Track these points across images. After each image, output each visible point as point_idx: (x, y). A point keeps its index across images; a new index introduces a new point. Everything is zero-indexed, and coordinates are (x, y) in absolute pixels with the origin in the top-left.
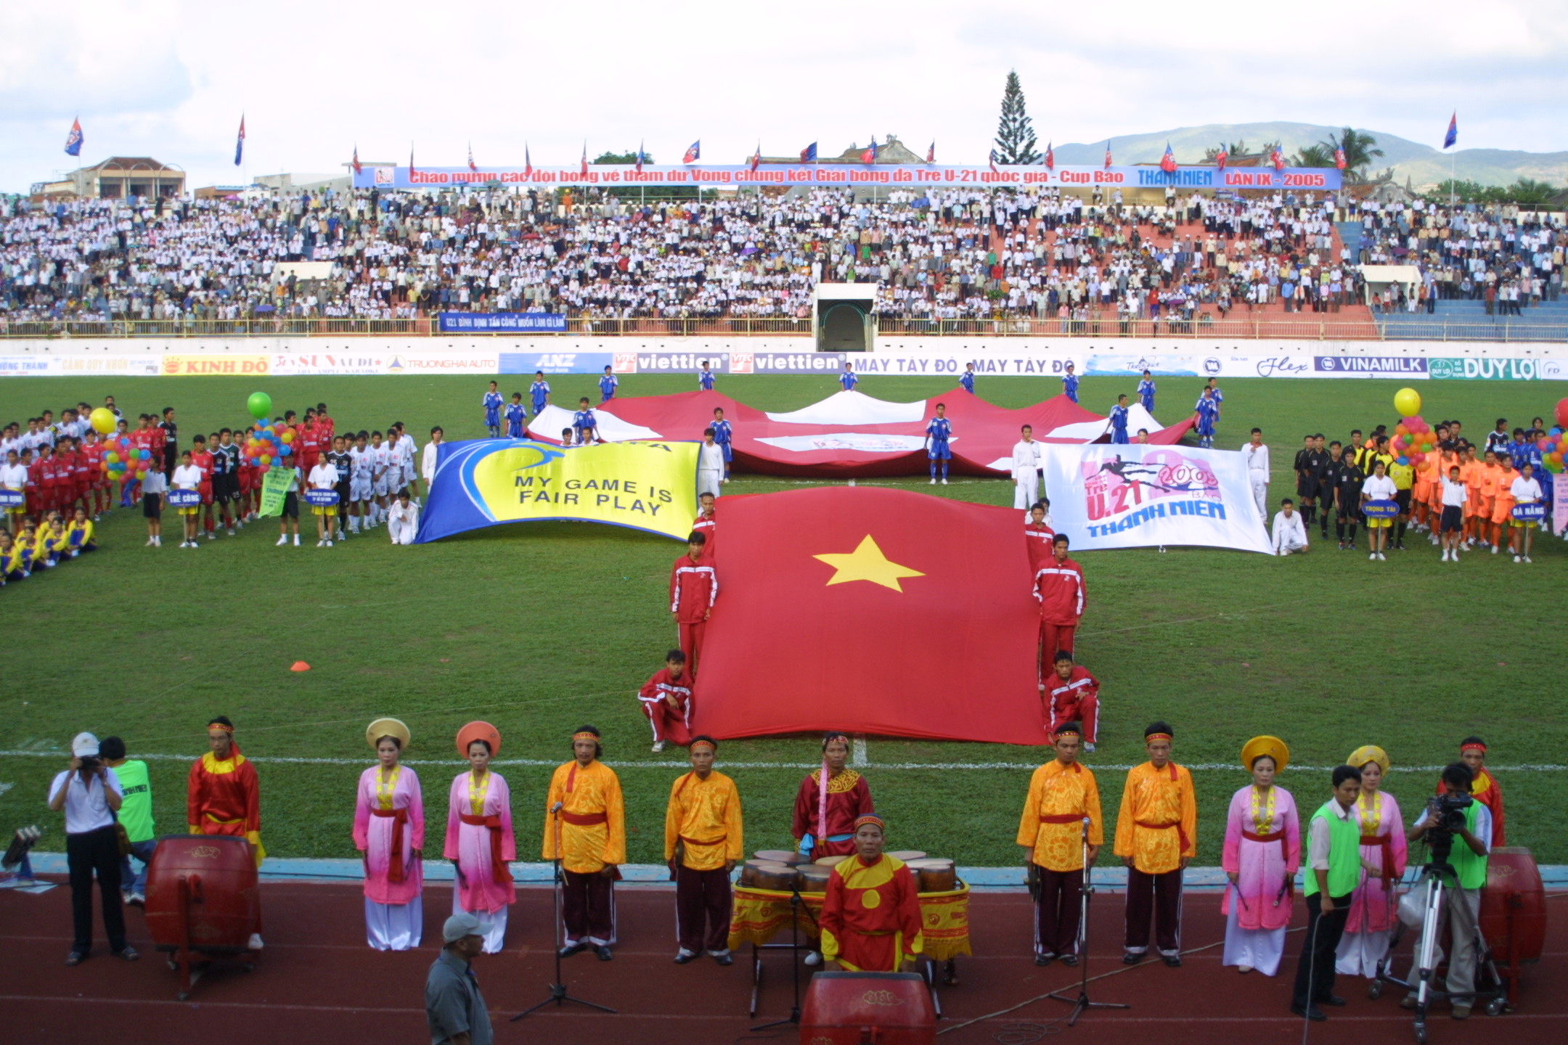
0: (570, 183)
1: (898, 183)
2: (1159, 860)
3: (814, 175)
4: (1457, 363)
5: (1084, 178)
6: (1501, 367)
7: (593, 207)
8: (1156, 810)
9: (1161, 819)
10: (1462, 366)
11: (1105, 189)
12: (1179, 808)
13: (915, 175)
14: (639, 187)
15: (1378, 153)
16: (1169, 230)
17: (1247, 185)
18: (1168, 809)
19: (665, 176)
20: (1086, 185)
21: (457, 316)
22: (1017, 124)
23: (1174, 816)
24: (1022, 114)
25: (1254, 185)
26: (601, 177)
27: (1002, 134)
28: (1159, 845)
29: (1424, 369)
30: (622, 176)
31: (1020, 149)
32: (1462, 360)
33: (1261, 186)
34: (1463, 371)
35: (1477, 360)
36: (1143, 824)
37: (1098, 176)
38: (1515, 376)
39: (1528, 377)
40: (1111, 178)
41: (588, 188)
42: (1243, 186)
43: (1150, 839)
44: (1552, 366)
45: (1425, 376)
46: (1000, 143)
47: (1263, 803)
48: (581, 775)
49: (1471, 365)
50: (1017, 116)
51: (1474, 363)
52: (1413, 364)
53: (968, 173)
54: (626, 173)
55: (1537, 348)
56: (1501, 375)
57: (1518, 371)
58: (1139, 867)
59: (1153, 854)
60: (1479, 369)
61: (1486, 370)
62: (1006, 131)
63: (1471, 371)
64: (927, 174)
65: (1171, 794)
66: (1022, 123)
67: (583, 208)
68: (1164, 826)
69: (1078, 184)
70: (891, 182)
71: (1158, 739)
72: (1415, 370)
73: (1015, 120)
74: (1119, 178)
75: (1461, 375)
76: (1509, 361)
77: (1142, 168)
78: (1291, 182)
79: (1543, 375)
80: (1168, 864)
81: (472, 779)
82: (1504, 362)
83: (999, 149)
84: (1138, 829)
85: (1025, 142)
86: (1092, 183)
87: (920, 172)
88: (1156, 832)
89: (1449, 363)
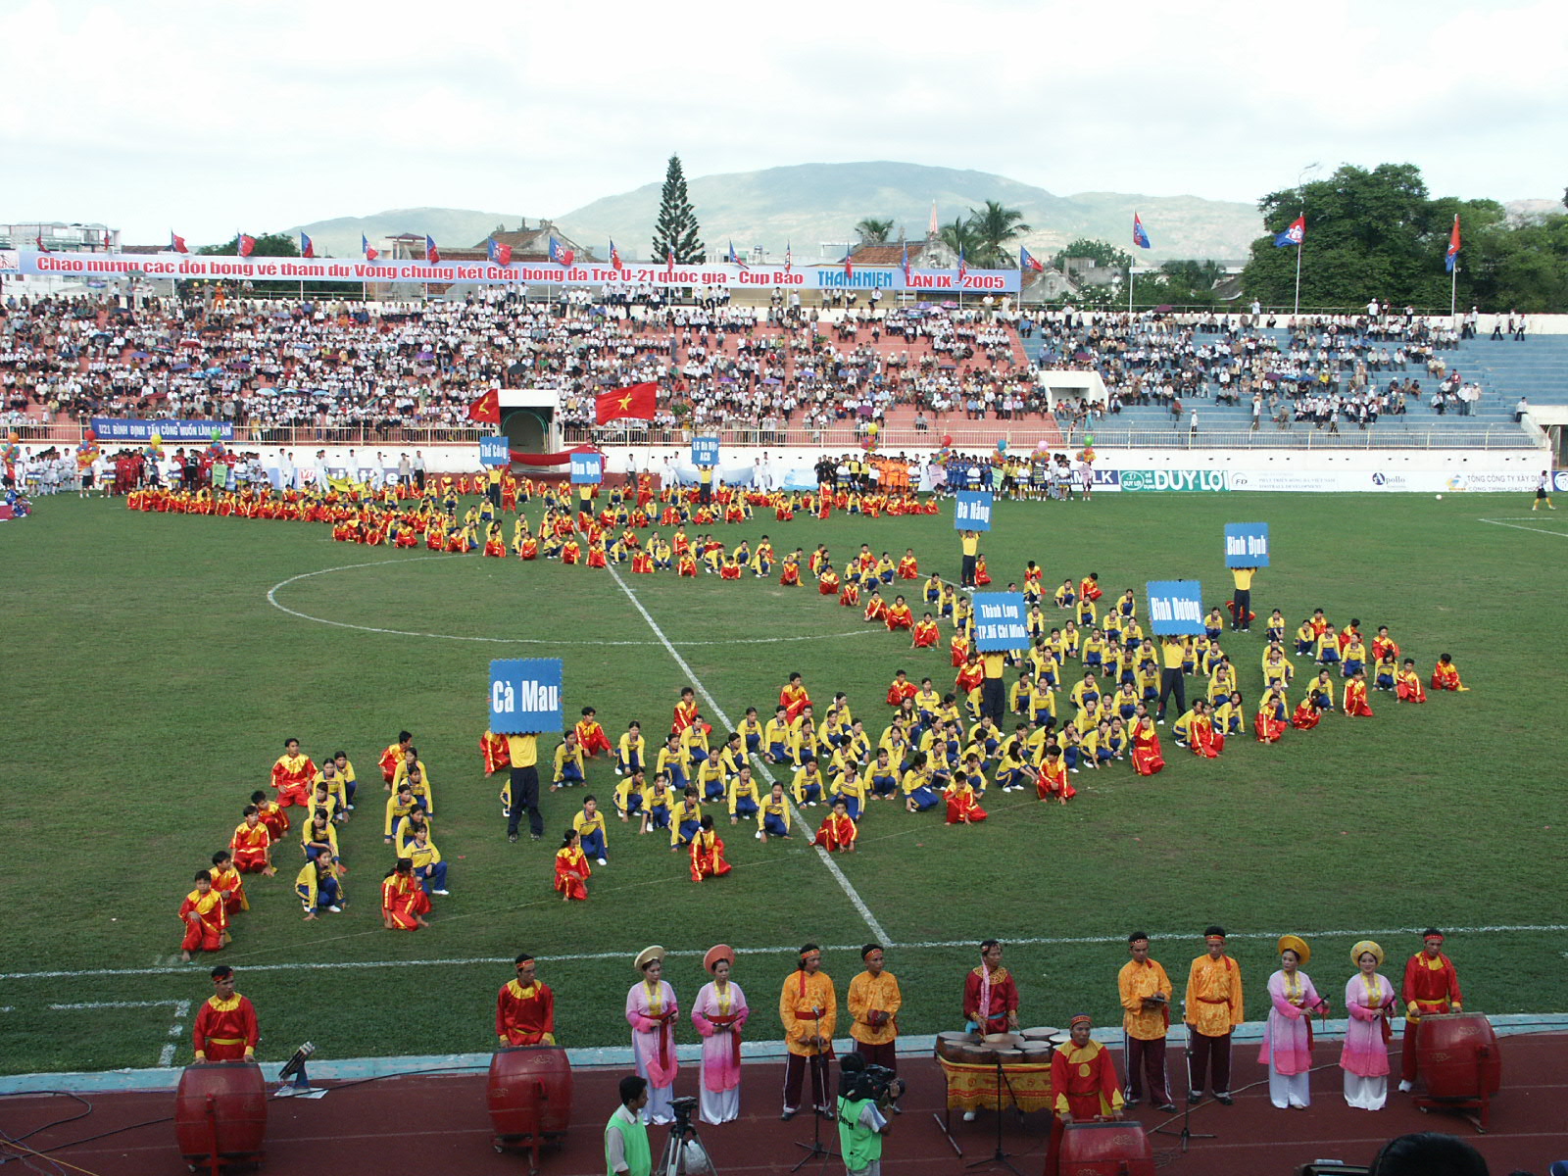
0: (221, 276)
1: (573, 282)
2: (1216, 1025)
3: (485, 273)
4: (1149, 475)
5: (764, 279)
6: (1190, 479)
7: (248, 302)
8: (1213, 990)
9: (1217, 997)
10: (1153, 478)
11: (785, 291)
12: (1229, 989)
13: (591, 275)
14: (299, 282)
15: (1025, 227)
16: (851, 333)
17: (928, 288)
18: (1221, 989)
19: (326, 271)
20: (765, 286)
21: (111, 423)
22: (679, 212)
23: (1225, 994)
24: (684, 202)
25: (935, 287)
26: (256, 270)
27: (662, 221)
28: (1215, 1016)
29: (1116, 482)
30: (279, 270)
31: (682, 238)
32: (1153, 472)
33: (941, 288)
34: (1154, 483)
35: (1167, 472)
36: (1203, 1000)
37: (778, 277)
38: (1204, 487)
39: (1217, 488)
40: (791, 279)
41: (242, 281)
42: (923, 288)
43: (1209, 1011)
44: (1240, 477)
45: (1116, 488)
46: (661, 231)
47: (1293, 983)
48: (809, 981)
49: (1161, 477)
50: (679, 202)
51: (1165, 475)
52: (1105, 477)
53: (645, 273)
54: (283, 267)
55: (1220, 455)
56: (1191, 487)
57: (1207, 483)
58: (1199, 1031)
59: (1210, 1022)
60: (1169, 481)
61: (1176, 483)
62: (667, 218)
63: (1162, 483)
64: (603, 273)
65: (1224, 979)
66: (684, 210)
67: (237, 302)
68: (1219, 1001)
69: (758, 286)
70: (566, 282)
71: (1213, 939)
72: (1107, 482)
73: (676, 207)
74: (799, 279)
75: (1152, 487)
76: (1198, 472)
77: (821, 269)
78: (972, 284)
79: (1231, 486)
80: (1222, 1030)
81: (717, 988)
82: (1194, 474)
83: (659, 236)
84: (1199, 1003)
85: (687, 231)
86: (772, 285)
87: (596, 271)
88: (1213, 1006)
89: (1140, 476)
